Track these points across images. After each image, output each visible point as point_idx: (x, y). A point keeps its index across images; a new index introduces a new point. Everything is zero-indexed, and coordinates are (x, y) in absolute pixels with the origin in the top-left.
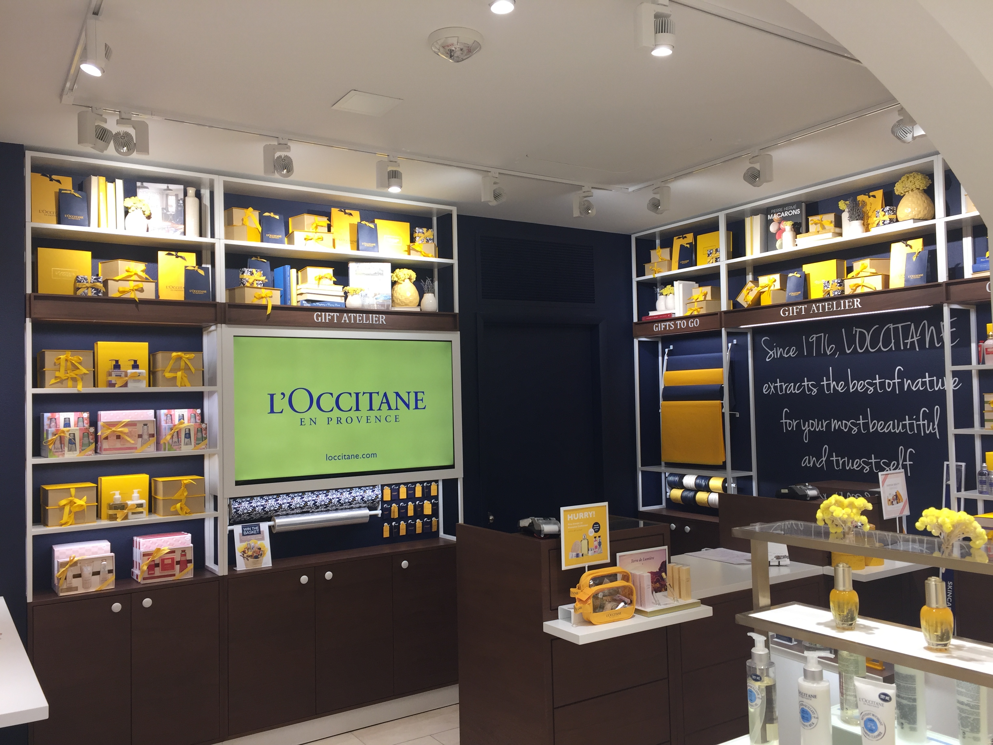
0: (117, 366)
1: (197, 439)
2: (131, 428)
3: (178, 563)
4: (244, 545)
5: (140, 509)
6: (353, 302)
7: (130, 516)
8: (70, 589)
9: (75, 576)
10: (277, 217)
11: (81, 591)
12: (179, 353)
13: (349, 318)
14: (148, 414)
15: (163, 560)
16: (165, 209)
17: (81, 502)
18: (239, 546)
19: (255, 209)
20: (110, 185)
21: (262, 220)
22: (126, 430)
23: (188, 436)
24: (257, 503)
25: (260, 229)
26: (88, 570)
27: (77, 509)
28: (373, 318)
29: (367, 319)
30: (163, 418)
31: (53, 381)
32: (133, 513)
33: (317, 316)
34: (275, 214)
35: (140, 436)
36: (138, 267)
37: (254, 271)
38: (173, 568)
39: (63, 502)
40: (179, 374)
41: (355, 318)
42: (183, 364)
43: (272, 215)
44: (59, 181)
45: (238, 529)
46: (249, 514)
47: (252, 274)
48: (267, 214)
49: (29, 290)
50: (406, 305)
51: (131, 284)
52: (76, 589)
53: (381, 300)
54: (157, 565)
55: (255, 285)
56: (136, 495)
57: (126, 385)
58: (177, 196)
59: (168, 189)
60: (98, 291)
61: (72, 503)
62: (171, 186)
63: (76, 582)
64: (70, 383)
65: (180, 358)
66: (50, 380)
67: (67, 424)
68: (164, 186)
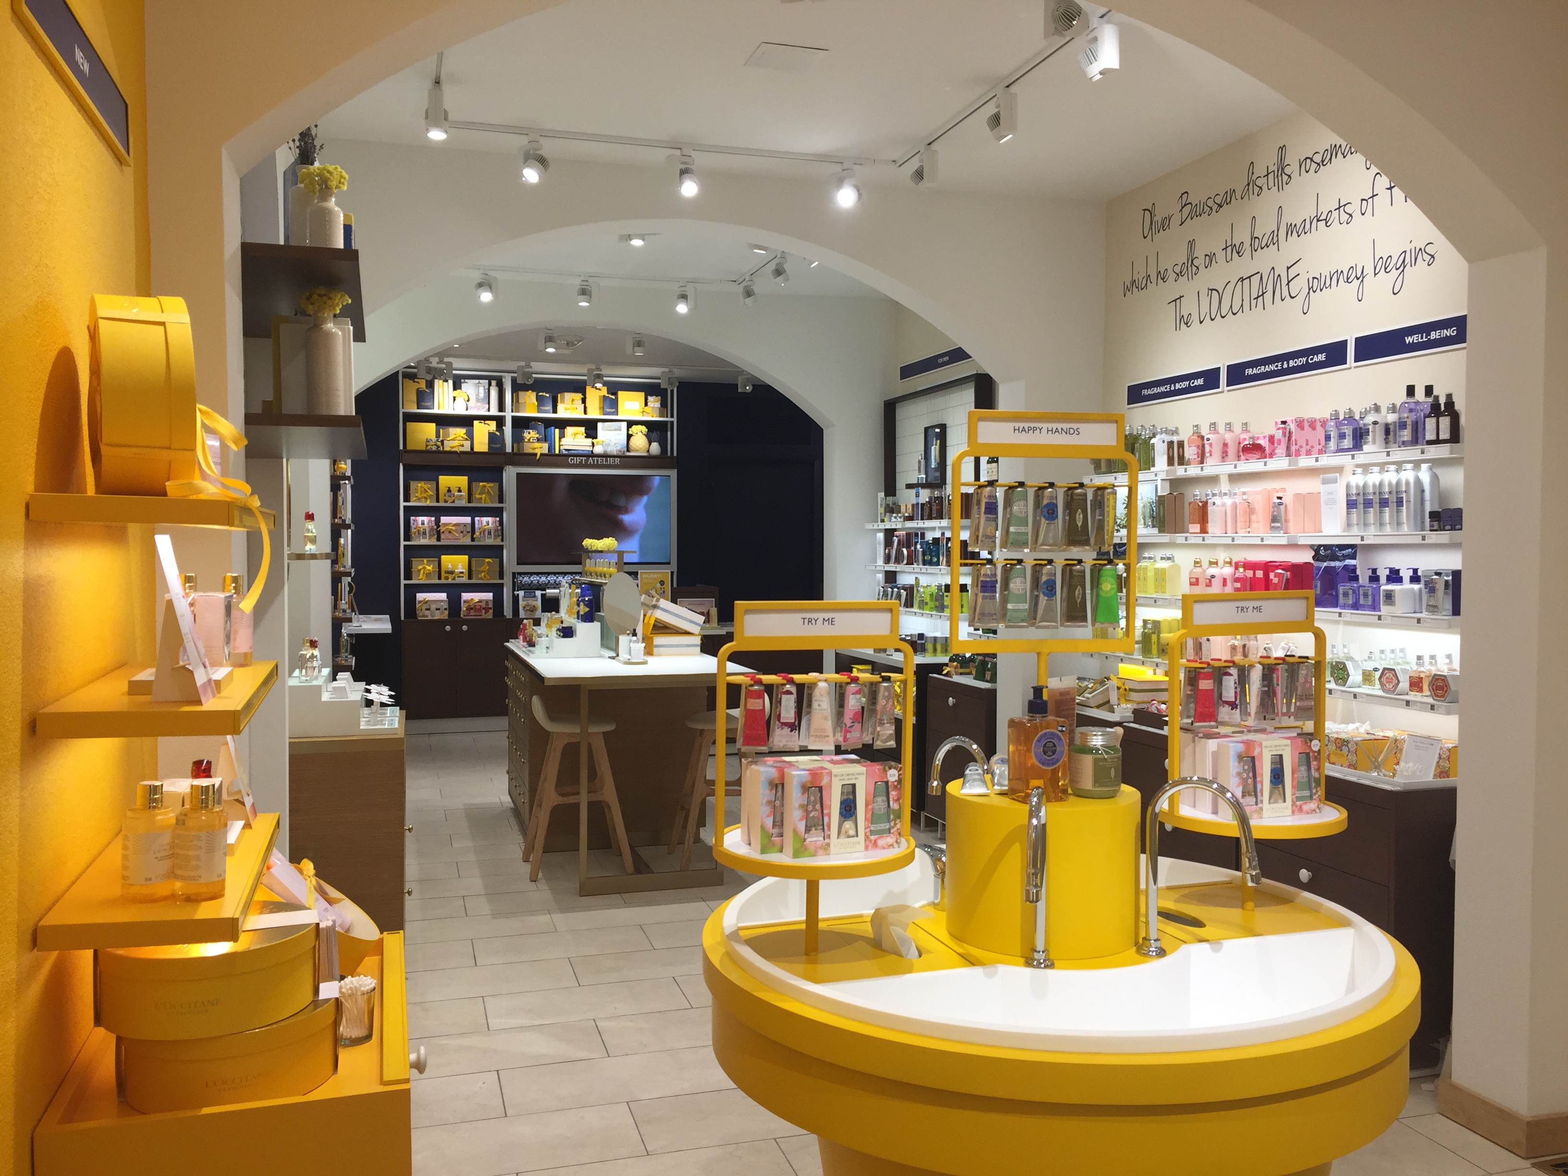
0: (449, 491)
1: (495, 536)
2: (458, 528)
3: (484, 609)
4: (525, 603)
5: (462, 575)
6: (598, 450)
7: (456, 578)
8: (424, 616)
9: (427, 609)
10: (548, 395)
11: (430, 618)
12: (484, 483)
13: (594, 461)
14: (467, 520)
15: (475, 606)
16: (478, 395)
17: (430, 568)
18: (522, 603)
19: (533, 391)
20: (446, 383)
21: (538, 398)
22: (454, 528)
23: (489, 533)
24: (535, 579)
25: (536, 403)
26: (433, 607)
27: (427, 572)
28: (611, 461)
29: (606, 461)
30: (476, 522)
31: (414, 499)
32: (458, 577)
33: (571, 459)
34: (546, 393)
35: (462, 532)
36: (460, 432)
37: (531, 431)
38: (481, 611)
39: (420, 567)
40: (484, 495)
41: (597, 460)
42: (486, 491)
43: (544, 394)
44: (418, 382)
45: (521, 593)
46: (529, 585)
47: (529, 433)
48: (541, 394)
49: (401, 448)
50: (637, 451)
51: (456, 443)
52: (427, 616)
53: (619, 448)
54: (472, 609)
55: (531, 441)
56: (460, 566)
57: (453, 502)
58: (484, 387)
59: (479, 383)
60: (438, 447)
61: (424, 568)
62: (481, 381)
63: (427, 613)
64: (423, 500)
65: (484, 486)
66: (413, 498)
67: (423, 524)
68: (477, 381)
